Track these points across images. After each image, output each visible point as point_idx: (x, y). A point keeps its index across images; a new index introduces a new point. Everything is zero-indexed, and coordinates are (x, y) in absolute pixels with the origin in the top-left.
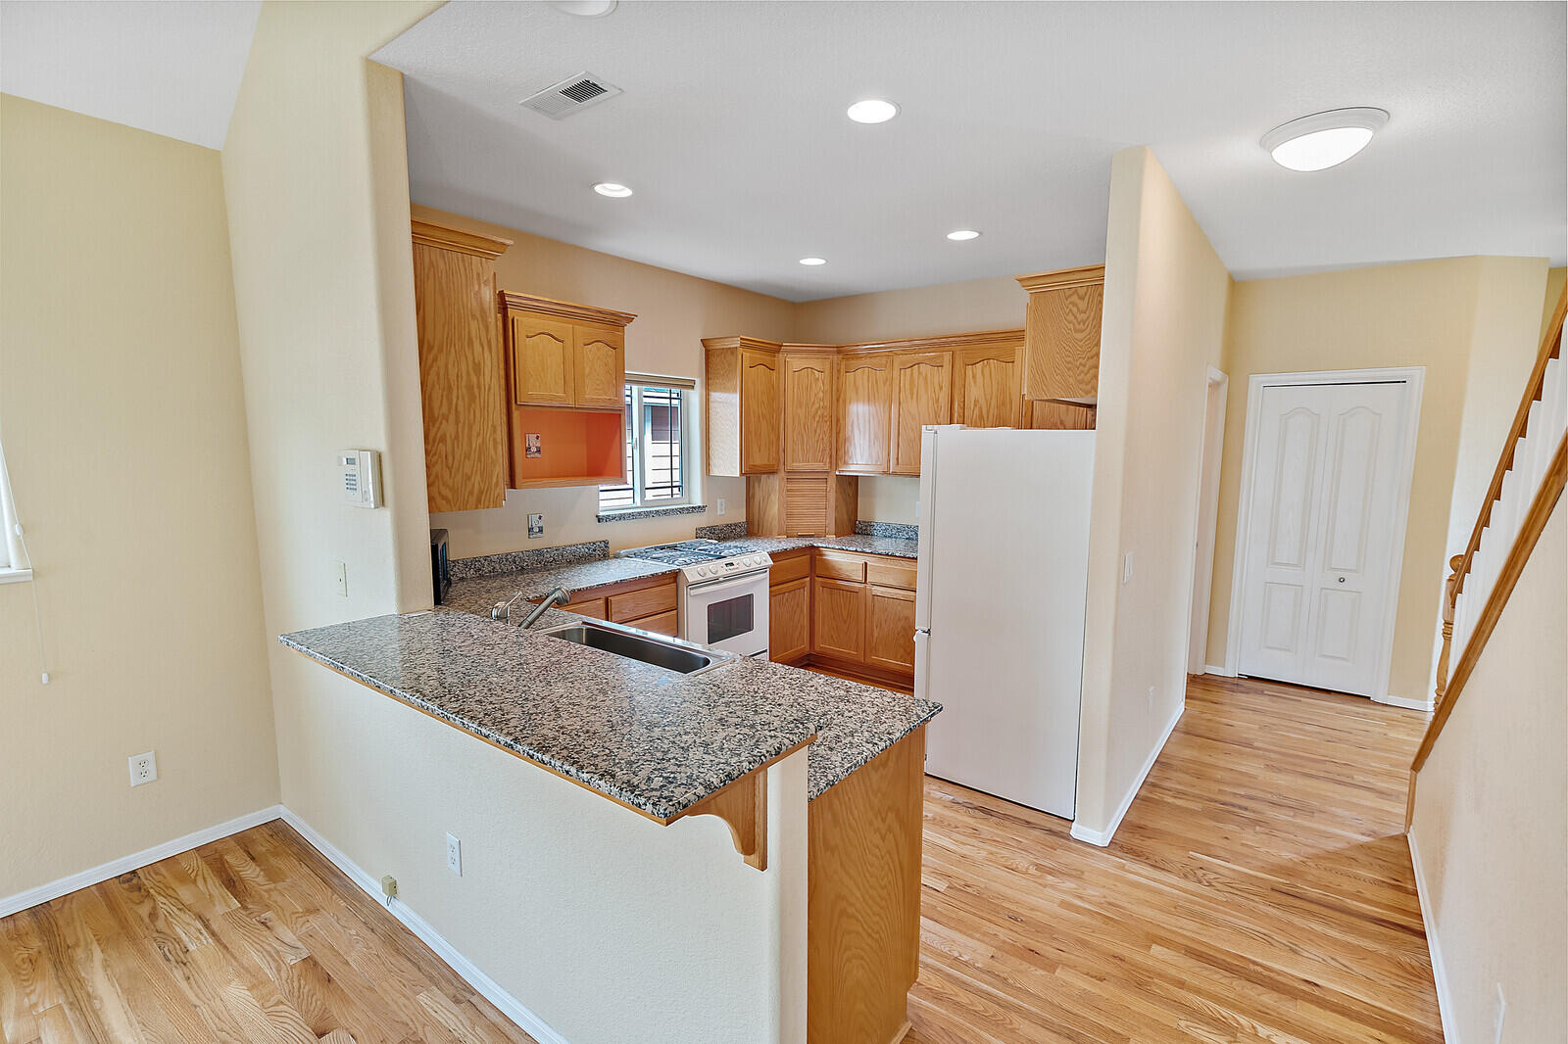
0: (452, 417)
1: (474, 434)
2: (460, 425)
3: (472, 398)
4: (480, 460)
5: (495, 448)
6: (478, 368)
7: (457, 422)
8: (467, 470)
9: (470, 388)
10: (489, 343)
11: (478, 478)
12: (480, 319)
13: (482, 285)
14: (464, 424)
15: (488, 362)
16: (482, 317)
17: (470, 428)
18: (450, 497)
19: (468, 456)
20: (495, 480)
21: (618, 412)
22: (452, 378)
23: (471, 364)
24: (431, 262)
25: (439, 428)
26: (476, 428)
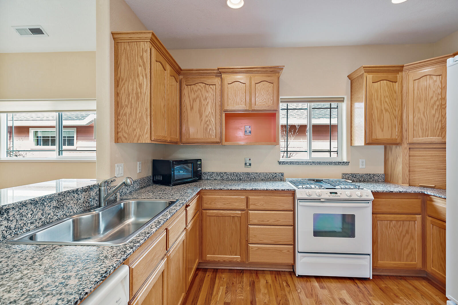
0: (129, 106)
1: (138, 112)
2: (132, 109)
3: (138, 98)
4: (140, 122)
5: (147, 118)
6: (140, 85)
7: (131, 108)
8: (134, 127)
9: (137, 94)
10: (146, 75)
11: (139, 130)
12: (142, 66)
13: (144, 53)
14: (134, 108)
15: (145, 83)
16: (143, 65)
17: (136, 110)
18: (127, 137)
19: (135, 121)
20: (146, 131)
21: (274, 112)
22: (130, 91)
23: (138, 84)
24: (125, 48)
25: (124, 110)
26: (139, 110)
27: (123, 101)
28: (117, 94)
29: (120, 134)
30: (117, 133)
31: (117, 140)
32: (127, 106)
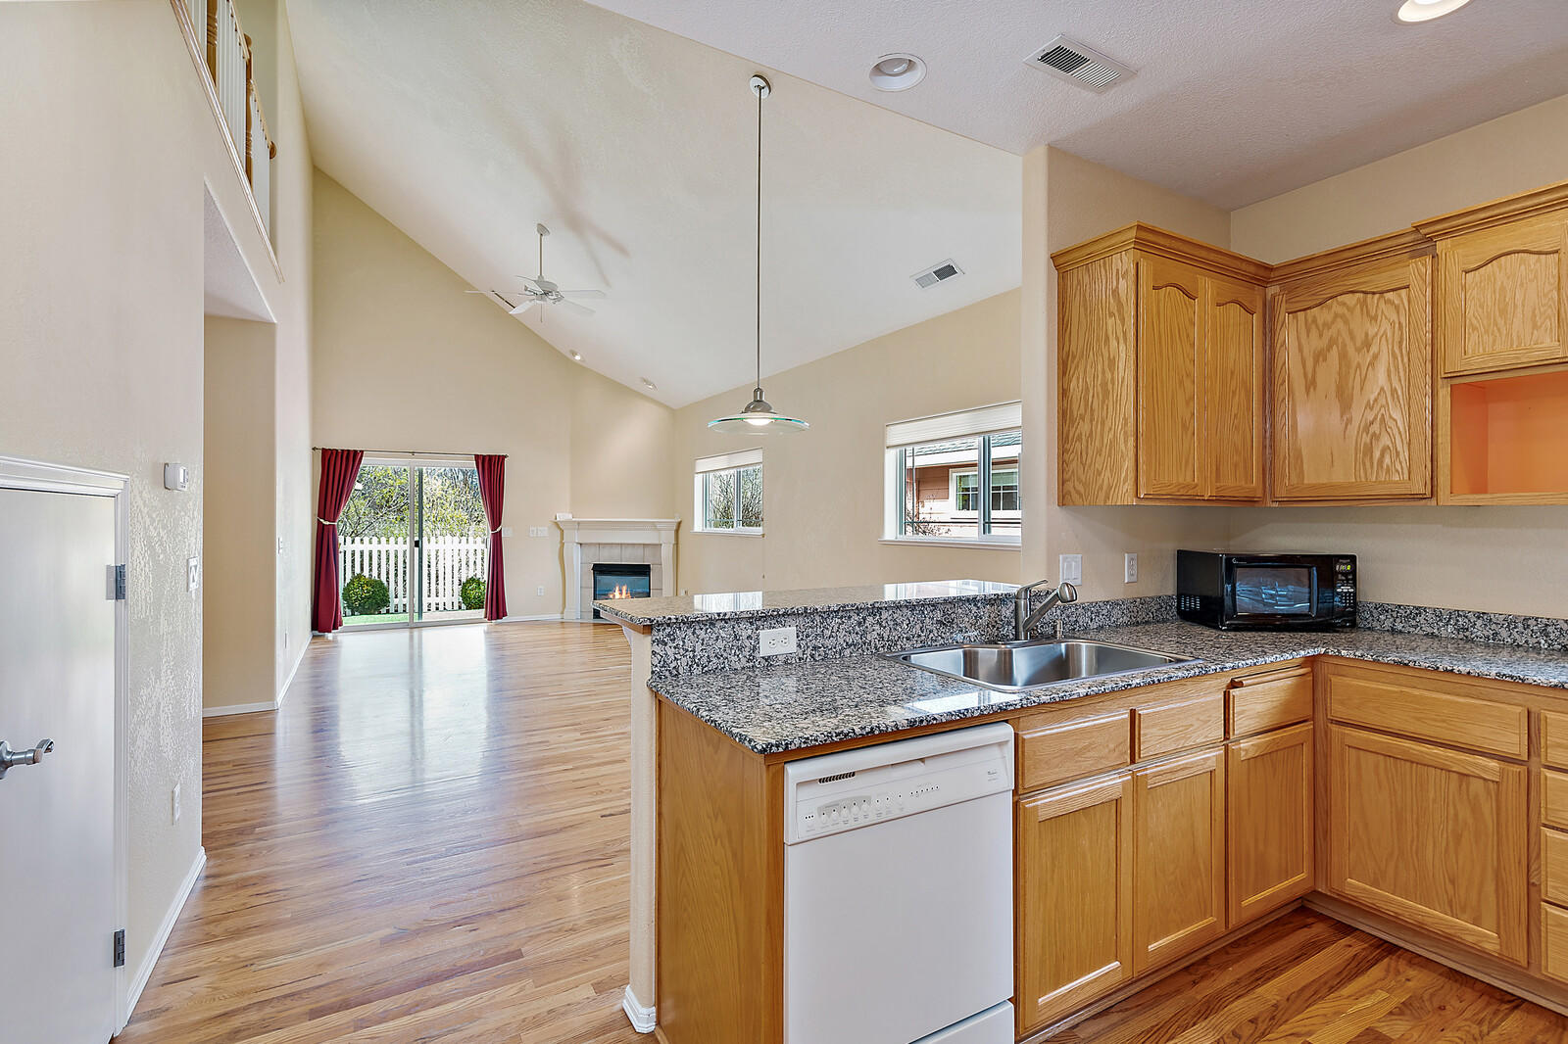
0: (1087, 418)
1: (1107, 429)
2: (1094, 423)
3: (1106, 393)
4: (1110, 455)
5: (1126, 442)
6: (1112, 363)
7: (1092, 420)
8: (1098, 466)
9: (1104, 384)
10: (1125, 334)
11: (1108, 474)
12: (1117, 315)
13: (1121, 279)
14: (1097, 422)
15: (1123, 355)
16: (1119, 311)
17: (1103, 424)
18: (1082, 491)
19: (1099, 452)
20: (1123, 475)
22: (1090, 379)
23: (1106, 363)
24: (1078, 281)
25: (1077, 428)
26: (1108, 423)
27: (1075, 407)
28: (1064, 393)
29: (1069, 486)
30: (1062, 482)
31: (1063, 500)
32: (1082, 418)
